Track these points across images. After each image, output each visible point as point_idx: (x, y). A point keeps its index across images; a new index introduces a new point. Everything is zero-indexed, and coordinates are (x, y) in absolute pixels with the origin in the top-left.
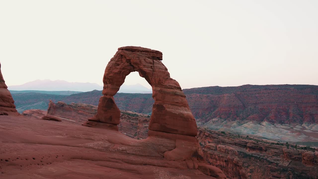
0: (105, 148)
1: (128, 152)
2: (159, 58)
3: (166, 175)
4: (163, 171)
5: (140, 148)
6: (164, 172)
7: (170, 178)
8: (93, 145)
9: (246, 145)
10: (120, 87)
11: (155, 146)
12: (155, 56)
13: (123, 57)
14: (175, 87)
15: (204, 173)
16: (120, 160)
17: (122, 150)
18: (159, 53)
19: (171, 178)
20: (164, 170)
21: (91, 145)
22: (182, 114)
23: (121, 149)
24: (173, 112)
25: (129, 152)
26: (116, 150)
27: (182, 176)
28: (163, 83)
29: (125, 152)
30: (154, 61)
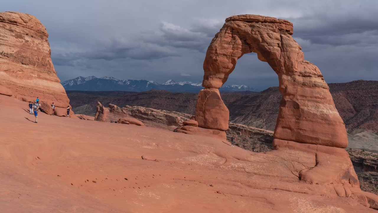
0: (213, 164)
1: (247, 170)
2: (289, 31)
3: (309, 206)
4: (302, 199)
5: (264, 165)
6: (304, 200)
7: (315, 210)
8: (195, 160)
9: (361, 162)
10: (228, 76)
11: (286, 162)
12: (283, 28)
13: (234, 31)
14: (315, 74)
15: (361, 204)
16: (238, 182)
17: (239, 168)
18: (288, 23)
19: (317, 210)
20: (304, 198)
21: (193, 159)
22: (326, 115)
23: (236, 166)
24: (311, 111)
25: (249, 170)
26: (229, 166)
27: (332, 207)
28: (296, 69)
29: (243, 170)
30: (283, 35)
